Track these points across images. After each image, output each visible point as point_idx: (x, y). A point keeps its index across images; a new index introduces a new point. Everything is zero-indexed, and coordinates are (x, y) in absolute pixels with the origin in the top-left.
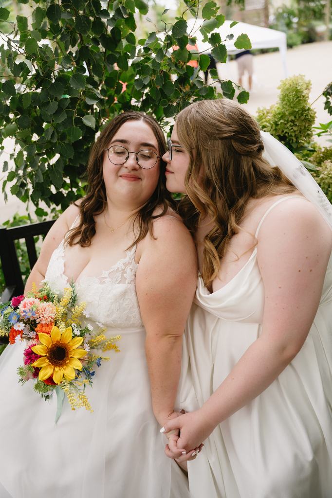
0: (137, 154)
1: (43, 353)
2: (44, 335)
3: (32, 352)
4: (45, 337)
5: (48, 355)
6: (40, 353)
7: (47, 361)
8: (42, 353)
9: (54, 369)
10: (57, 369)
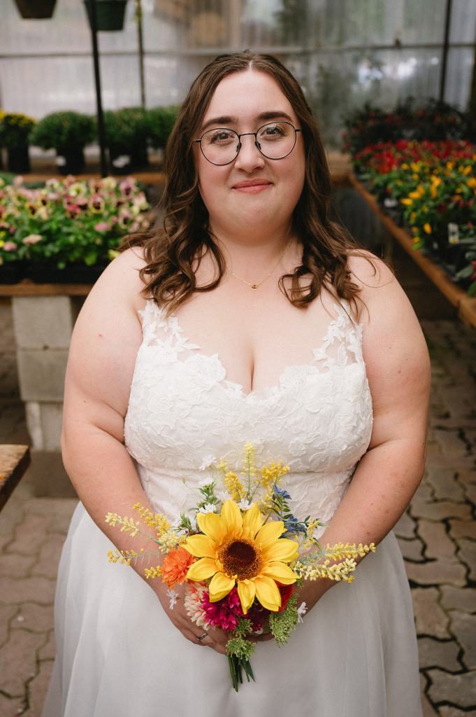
0: (256, 135)
1: (228, 585)
2: (194, 569)
3: (217, 604)
4: (200, 567)
5: (236, 576)
6: (225, 590)
7: (246, 581)
8: (226, 586)
9: (265, 575)
10: (268, 570)
